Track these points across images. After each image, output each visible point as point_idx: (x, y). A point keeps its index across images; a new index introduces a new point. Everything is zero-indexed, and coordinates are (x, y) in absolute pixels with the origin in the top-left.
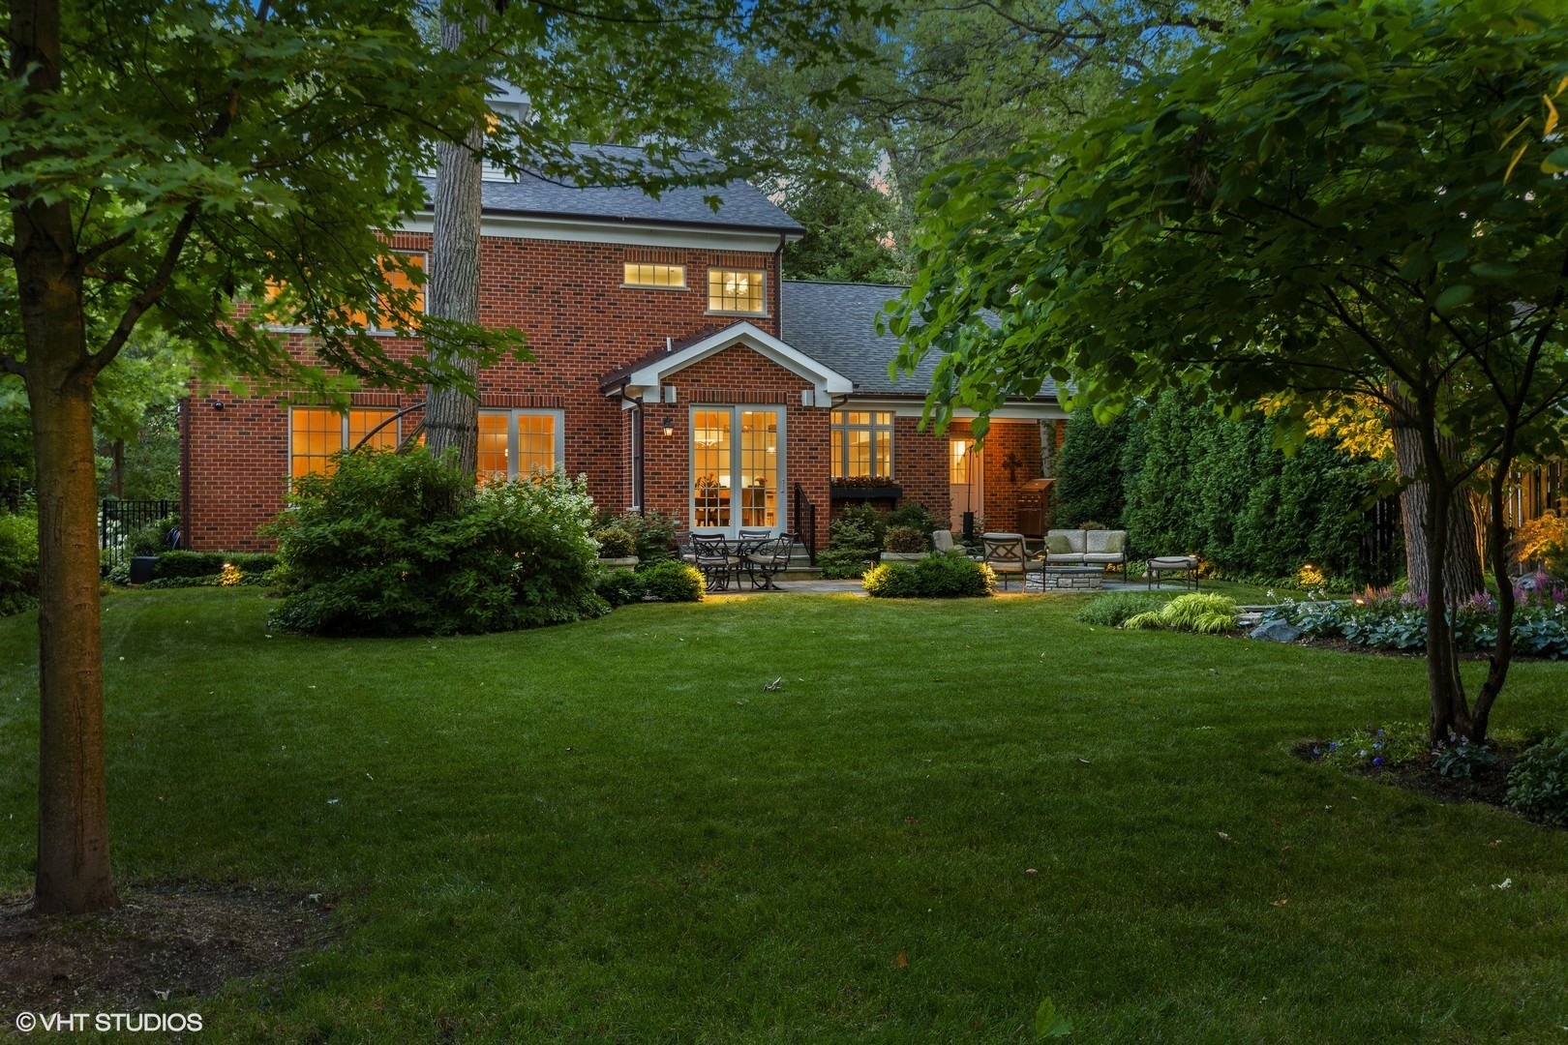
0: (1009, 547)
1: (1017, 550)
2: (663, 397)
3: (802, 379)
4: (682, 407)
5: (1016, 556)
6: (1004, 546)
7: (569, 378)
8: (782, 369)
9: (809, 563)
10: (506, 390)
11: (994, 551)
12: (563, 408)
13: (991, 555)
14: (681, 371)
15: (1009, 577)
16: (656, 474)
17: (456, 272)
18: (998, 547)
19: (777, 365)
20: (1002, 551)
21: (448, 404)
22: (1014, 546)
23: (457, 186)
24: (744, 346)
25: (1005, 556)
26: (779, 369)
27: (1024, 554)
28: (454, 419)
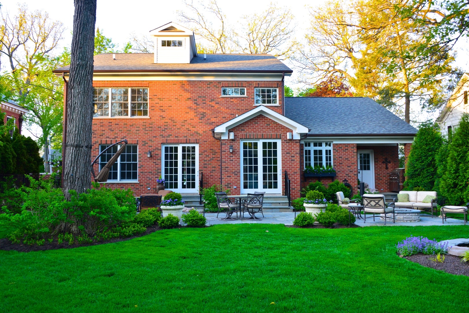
0: (377, 202)
1: (381, 203)
2: (229, 137)
3: (287, 128)
4: (237, 141)
5: (380, 206)
6: (374, 201)
7: (201, 132)
8: (279, 124)
9: (288, 204)
10: (177, 137)
11: (369, 203)
12: (198, 143)
13: (367, 205)
14: (237, 126)
15: (375, 215)
16: (226, 168)
17: (76, 74)
18: (371, 201)
19: (276, 123)
20: (373, 203)
21: (72, 135)
22: (379, 201)
23: (78, 35)
24: (263, 116)
25: (375, 205)
26: (278, 124)
27: (385, 205)
28: (75, 142)
